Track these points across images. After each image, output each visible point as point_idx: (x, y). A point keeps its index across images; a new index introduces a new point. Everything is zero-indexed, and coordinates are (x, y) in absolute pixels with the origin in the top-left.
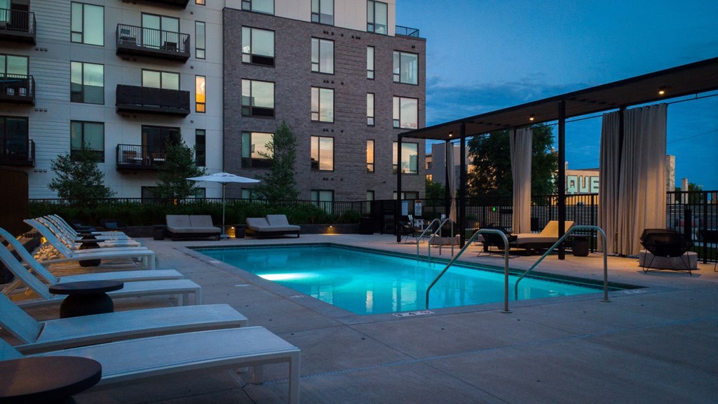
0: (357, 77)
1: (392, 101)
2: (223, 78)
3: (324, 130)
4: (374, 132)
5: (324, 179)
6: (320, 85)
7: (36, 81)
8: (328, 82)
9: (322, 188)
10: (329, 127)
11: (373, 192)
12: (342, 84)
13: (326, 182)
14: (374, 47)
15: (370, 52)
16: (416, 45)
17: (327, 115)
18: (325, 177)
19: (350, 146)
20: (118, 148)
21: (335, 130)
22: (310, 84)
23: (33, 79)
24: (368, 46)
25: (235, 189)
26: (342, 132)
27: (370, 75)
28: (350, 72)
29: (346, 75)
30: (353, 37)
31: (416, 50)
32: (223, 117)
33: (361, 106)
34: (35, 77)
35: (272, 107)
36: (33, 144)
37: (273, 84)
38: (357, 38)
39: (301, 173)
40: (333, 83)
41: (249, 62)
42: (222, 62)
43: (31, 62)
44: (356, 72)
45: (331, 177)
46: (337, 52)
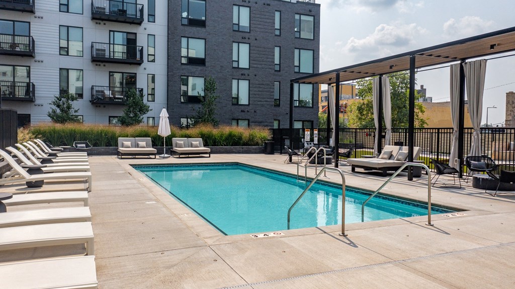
0: (267, 34)
1: (293, 53)
2: (168, 36)
3: (242, 75)
4: (280, 76)
5: (242, 111)
6: (240, 41)
7: (35, 40)
8: (245, 38)
9: (240, 118)
10: (246, 72)
11: (279, 121)
12: (256, 39)
13: (243, 113)
14: (280, 11)
15: (277, 15)
16: (312, 10)
17: (244, 63)
18: (242, 109)
19: (261, 86)
20: (92, 88)
21: (250, 74)
22: (232, 40)
23: (32, 38)
24: (276, 11)
25: (176, 118)
26: (255, 76)
27: (277, 33)
28: (262, 30)
29: (259, 33)
30: (264, 4)
31: (313, 13)
32: (168, 65)
33: (270, 56)
34: (34, 37)
35: (204, 57)
36: (34, 85)
37: (204, 41)
38: (267, 5)
39: (225, 106)
40: (249, 39)
41: (187, 24)
42: (167, 25)
43: (31, 26)
44: (267, 30)
45: (247, 109)
46: (252, 15)
